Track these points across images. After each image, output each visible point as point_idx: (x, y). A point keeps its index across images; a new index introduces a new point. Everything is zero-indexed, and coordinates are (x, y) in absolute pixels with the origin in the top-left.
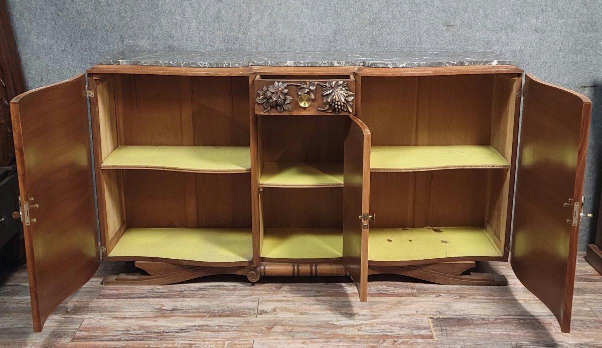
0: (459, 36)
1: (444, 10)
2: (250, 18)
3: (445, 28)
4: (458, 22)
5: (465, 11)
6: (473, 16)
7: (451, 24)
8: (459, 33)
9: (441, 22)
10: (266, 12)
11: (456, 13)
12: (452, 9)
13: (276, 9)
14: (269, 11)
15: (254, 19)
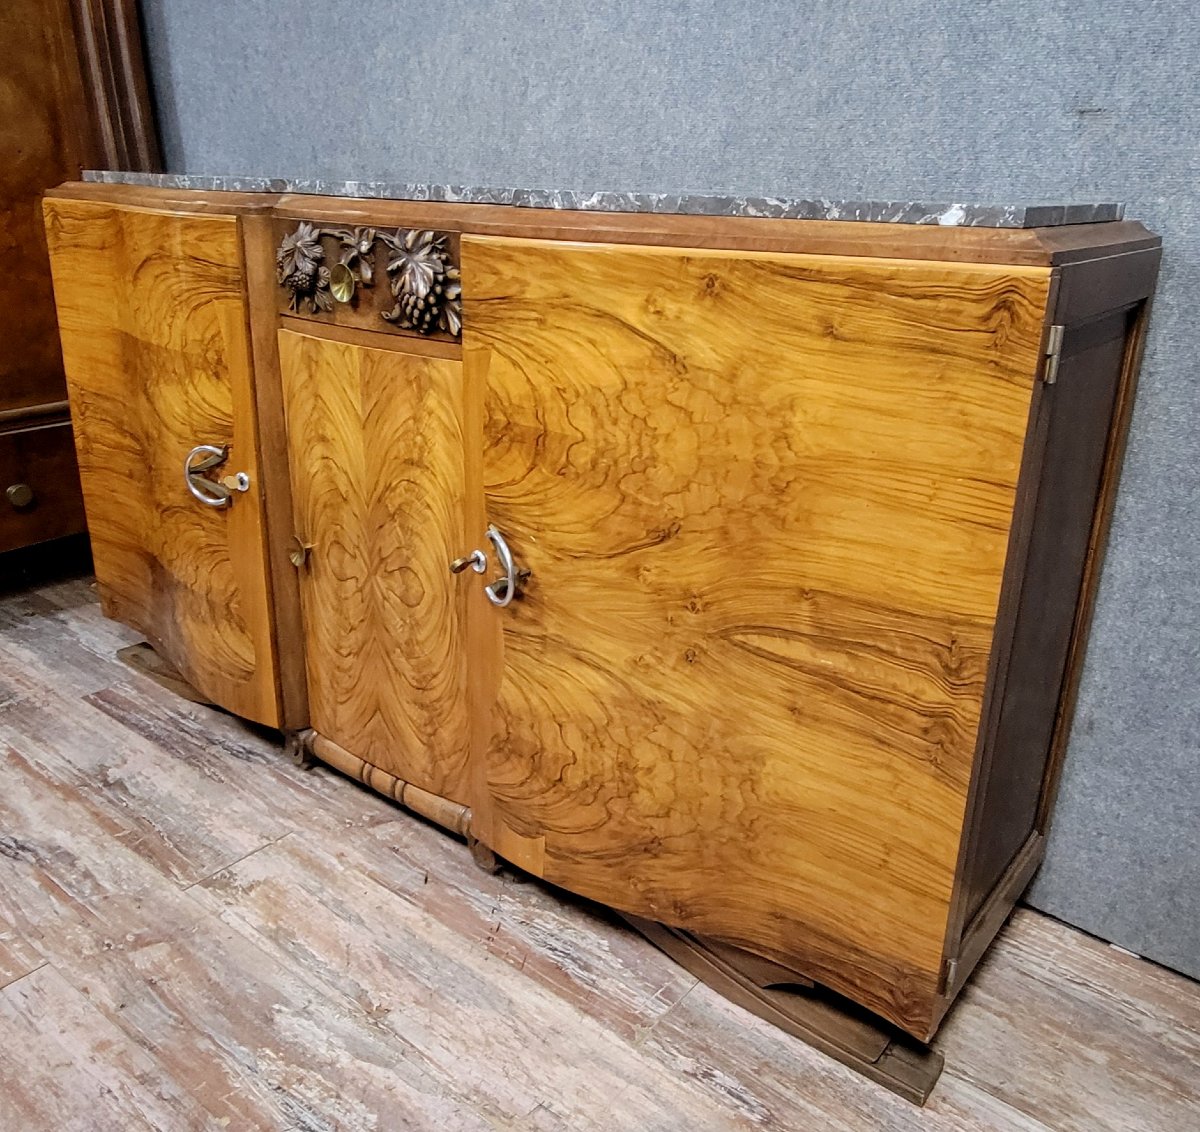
0: (1120, 154)
1: (1074, 50)
2: (524, 94)
3: (1068, 123)
4: (1124, 97)
5: (1158, 49)
6: (1188, 68)
7: (1097, 103)
8: (1121, 141)
9: (1056, 98)
10: (560, 78)
11: (1119, 58)
12: (1103, 44)
13: (582, 69)
14: (566, 73)
15: (532, 99)
